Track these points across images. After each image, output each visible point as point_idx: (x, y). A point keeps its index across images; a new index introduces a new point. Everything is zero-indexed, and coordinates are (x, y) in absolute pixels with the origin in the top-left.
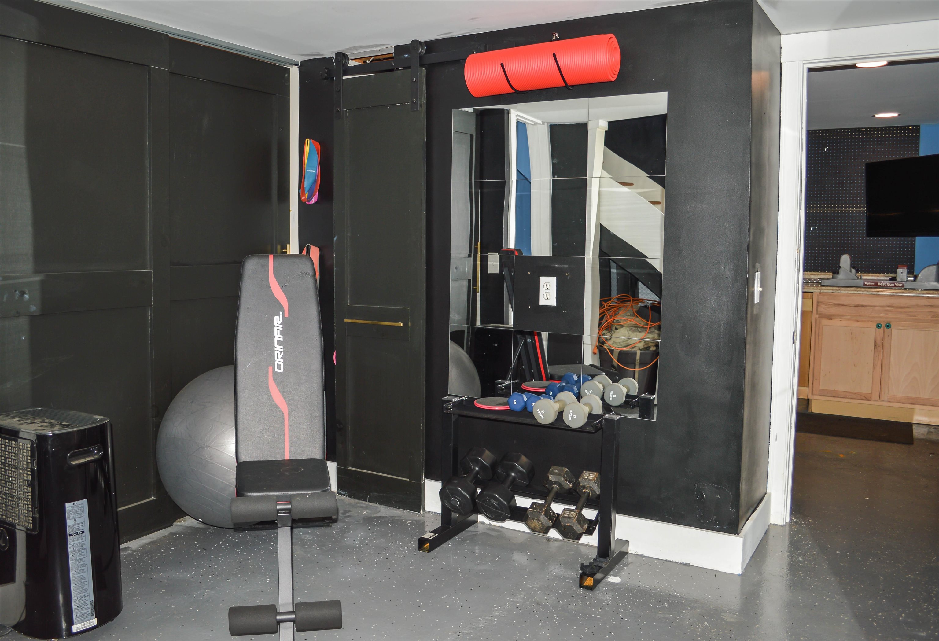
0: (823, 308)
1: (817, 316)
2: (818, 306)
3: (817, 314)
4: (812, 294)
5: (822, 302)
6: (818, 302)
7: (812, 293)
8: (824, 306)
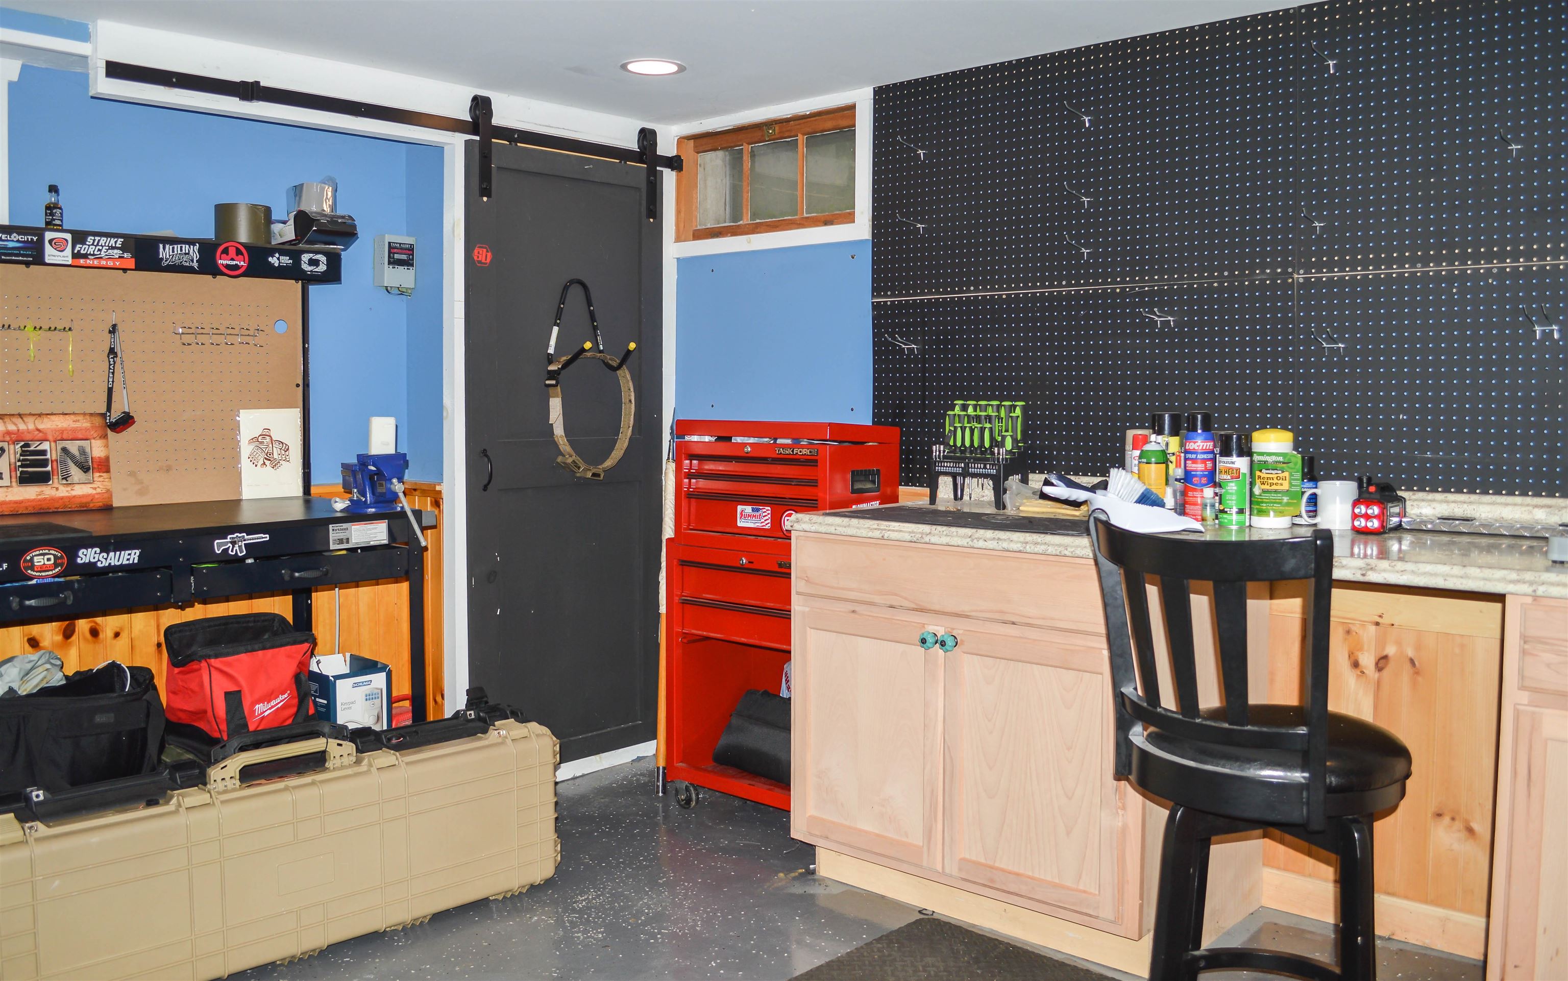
0: (1548, 665)
1: (1524, 697)
2: (1524, 652)
3: (1522, 688)
4: (1499, 606)
5: (1540, 640)
6: (1525, 639)
7: (1500, 598)
8: (1548, 657)
